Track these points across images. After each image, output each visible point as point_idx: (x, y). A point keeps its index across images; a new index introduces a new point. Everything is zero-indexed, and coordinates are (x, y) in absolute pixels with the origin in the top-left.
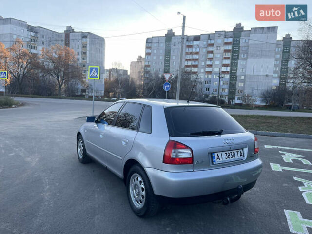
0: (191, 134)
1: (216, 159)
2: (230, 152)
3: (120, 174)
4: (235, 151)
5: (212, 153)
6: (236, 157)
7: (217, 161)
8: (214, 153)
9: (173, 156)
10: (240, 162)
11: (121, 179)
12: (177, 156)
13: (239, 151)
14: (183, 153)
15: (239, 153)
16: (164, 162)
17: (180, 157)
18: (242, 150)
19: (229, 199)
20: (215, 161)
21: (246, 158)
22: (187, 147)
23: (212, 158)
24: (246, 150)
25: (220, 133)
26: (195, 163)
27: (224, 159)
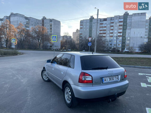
0: (92, 69)
1: (104, 81)
2: (111, 77)
3: (61, 87)
4: (114, 77)
5: (102, 78)
6: (115, 80)
7: (105, 82)
8: (103, 78)
9: (83, 79)
10: (116, 82)
11: (61, 89)
12: (85, 79)
13: (116, 77)
14: (88, 78)
15: (116, 78)
16: (79, 82)
17: (86, 80)
18: (117, 76)
19: (111, 100)
20: (104, 82)
21: (119, 80)
22: (90, 75)
23: (102, 80)
24: (120, 76)
25: (106, 68)
26: (94, 82)
27: (108, 81)
